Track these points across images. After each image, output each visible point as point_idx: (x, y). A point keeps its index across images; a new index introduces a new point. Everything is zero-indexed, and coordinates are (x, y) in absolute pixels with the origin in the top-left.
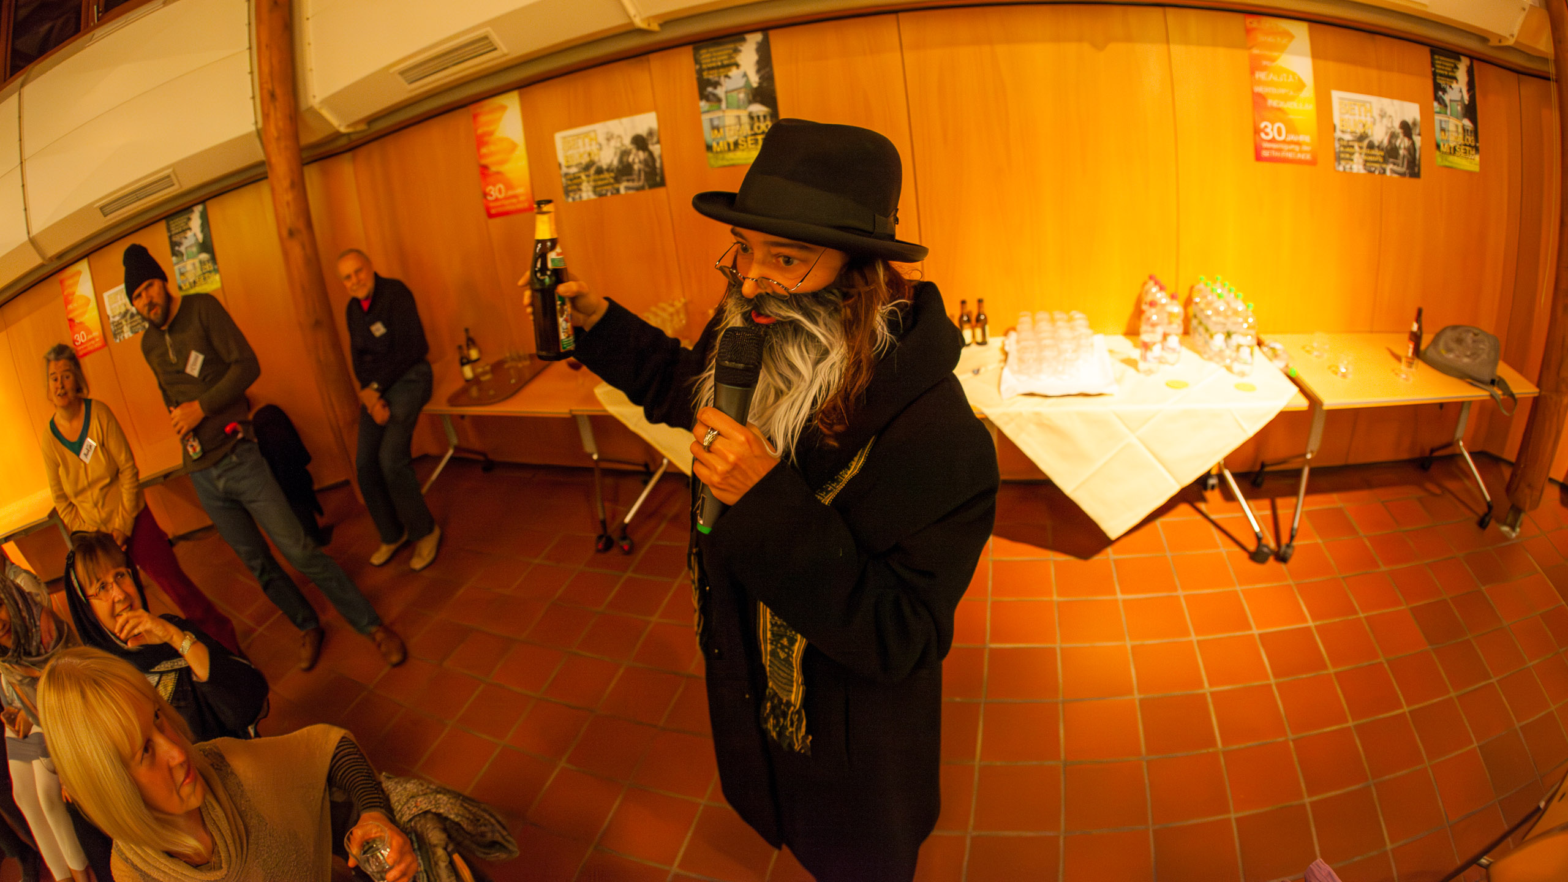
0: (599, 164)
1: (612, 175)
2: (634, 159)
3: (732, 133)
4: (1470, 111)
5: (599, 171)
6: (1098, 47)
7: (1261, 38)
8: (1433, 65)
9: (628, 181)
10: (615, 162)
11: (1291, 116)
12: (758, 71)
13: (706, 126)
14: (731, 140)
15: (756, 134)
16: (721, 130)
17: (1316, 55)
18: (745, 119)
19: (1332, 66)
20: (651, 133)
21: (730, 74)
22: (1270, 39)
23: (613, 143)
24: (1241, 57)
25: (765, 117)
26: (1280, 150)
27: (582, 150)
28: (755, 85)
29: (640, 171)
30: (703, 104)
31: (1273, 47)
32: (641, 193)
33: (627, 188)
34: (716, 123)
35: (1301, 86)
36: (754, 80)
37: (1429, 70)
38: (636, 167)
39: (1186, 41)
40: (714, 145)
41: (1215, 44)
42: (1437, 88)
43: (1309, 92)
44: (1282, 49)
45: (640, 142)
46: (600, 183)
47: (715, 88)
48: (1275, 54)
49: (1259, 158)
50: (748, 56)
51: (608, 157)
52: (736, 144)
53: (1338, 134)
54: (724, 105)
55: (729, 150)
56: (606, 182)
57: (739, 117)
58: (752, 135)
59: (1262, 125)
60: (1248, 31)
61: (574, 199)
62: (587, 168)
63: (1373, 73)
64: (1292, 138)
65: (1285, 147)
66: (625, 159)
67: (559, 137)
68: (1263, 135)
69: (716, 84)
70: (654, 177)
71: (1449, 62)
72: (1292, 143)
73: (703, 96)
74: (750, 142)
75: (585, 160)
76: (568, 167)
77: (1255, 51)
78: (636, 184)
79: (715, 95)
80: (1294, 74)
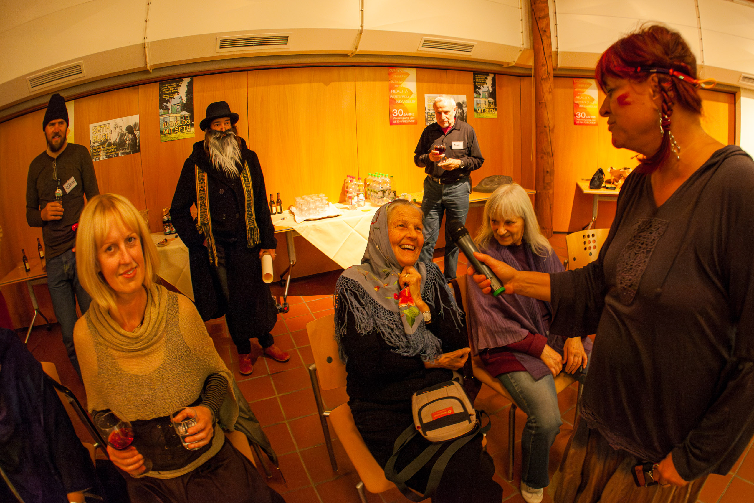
0: (110, 141)
1: (116, 146)
2: (126, 138)
3: (173, 125)
4: (493, 95)
5: (110, 144)
6: (327, 84)
7: (395, 76)
8: (474, 79)
9: (123, 149)
10: (118, 140)
11: (406, 106)
12: (187, 96)
13: (161, 122)
14: (172, 128)
15: (183, 125)
16: (168, 124)
17: (418, 80)
18: (179, 118)
19: (425, 85)
20: (135, 125)
21: (174, 97)
22: (399, 76)
23: (117, 130)
24: (386, 84)
25: (187, 117)
26: (401, 120)
27: (102, 133)
28: (185, 102)
29: (129, 144)
30: (161, 111)
31: (399, 79)
32: (129, 155)
33: (121, 153)
34: (166, 120)
35: (411, 93)
36: (185, 99)
37: (472, 81)
38: (127, 142)
39: (363, 80)
40: (164, 131)
41: (375, 80)
42: (476, 87)
43: (414, 96)
44: (404, 80)
45: (130, 130)
46: (109, 151)
47: (167, 103)
48: (400, 82)
49: (391, 124)
50: (183, 89)
51: (114, 137)
52: (174, 130)
53: (427, 111)
54: (170, 112)
55: (171, 133)
56: (112, 150)
57: (176, 117)
58: (181, 126)
59: (393, 111)
60: (389, 74)
61: (95, 160)
62: (103, 143)
63: (445, 86)
64: (406, 114)
65: (404, 118)
66: (122, 139)
67: (91, 126)
68: (393, 114)
69: (168, 101)
70: (135, 147)
71: (483, 77)
72: (406, 116)
73: (161, 107)
74: (180, 129)
75: (103, 139)
76: (94, 143)
77: (392, 82)
78: (127, 151)
79: (166, 107)
80: (408, 89)
